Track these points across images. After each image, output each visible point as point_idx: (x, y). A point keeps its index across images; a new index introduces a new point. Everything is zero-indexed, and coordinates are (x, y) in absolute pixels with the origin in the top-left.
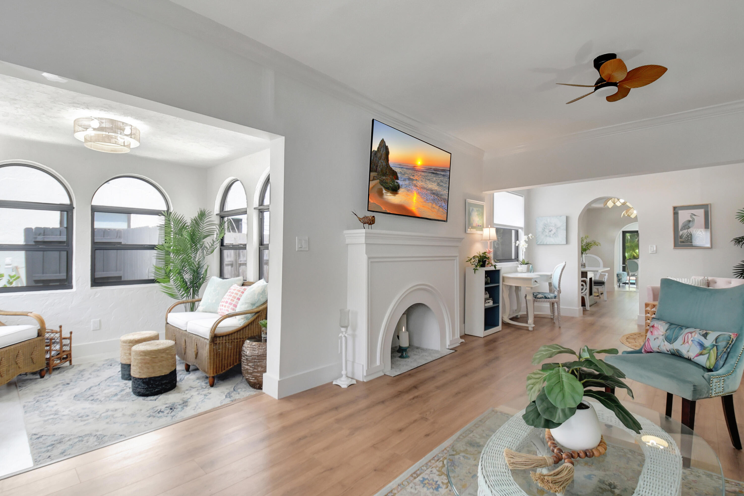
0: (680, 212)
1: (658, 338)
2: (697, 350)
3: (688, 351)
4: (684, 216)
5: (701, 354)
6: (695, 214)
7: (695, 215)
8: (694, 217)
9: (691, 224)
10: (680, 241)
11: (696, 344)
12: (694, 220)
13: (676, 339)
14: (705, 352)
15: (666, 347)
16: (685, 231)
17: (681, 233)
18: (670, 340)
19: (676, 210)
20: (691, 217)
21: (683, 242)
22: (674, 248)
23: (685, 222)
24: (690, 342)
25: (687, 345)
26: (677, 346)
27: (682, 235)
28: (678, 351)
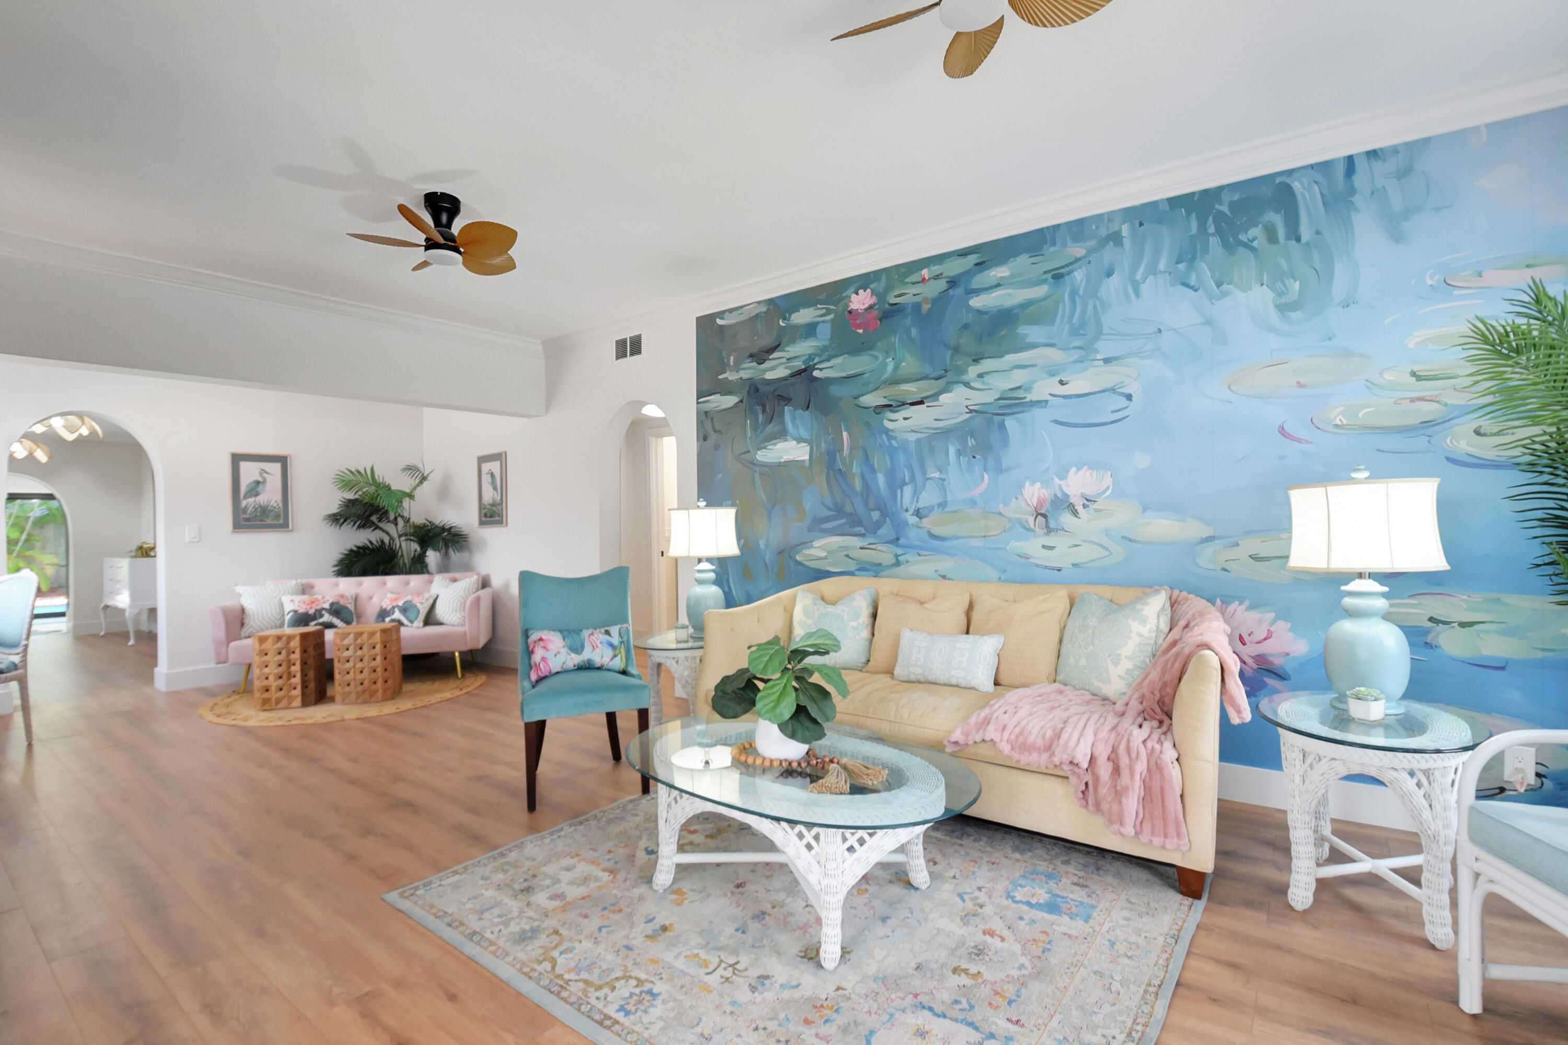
0: (244, 466)
1: (559, 653)
2: (609, 653)
3: (602, 657)
4: (249, 472)
5: (615, 656)
6: (268, 471)
7: (267, 473)
8: (265, 475)
9: (260, 488)
10: (243, 518)
11: (605, 644)
12: (264, 482)
13: (583, 647)
14: (617, 652)
15: (575, 659)
16: (252, 500)
17: (244, 503)
18: (577, 649)
19: (237, 459)
20: (261, 474)
21: (247, 520)
22: (233, 532)
23: (250, 483)
24: (599, 645)
25: (598, 650)
26: (587, 655)
27: (246, 507)
28: (589, 661)
